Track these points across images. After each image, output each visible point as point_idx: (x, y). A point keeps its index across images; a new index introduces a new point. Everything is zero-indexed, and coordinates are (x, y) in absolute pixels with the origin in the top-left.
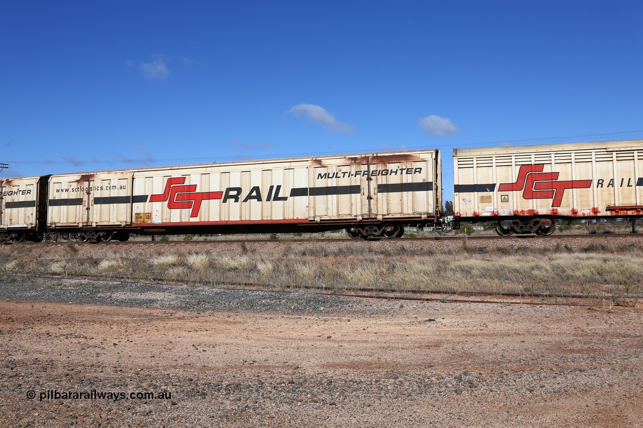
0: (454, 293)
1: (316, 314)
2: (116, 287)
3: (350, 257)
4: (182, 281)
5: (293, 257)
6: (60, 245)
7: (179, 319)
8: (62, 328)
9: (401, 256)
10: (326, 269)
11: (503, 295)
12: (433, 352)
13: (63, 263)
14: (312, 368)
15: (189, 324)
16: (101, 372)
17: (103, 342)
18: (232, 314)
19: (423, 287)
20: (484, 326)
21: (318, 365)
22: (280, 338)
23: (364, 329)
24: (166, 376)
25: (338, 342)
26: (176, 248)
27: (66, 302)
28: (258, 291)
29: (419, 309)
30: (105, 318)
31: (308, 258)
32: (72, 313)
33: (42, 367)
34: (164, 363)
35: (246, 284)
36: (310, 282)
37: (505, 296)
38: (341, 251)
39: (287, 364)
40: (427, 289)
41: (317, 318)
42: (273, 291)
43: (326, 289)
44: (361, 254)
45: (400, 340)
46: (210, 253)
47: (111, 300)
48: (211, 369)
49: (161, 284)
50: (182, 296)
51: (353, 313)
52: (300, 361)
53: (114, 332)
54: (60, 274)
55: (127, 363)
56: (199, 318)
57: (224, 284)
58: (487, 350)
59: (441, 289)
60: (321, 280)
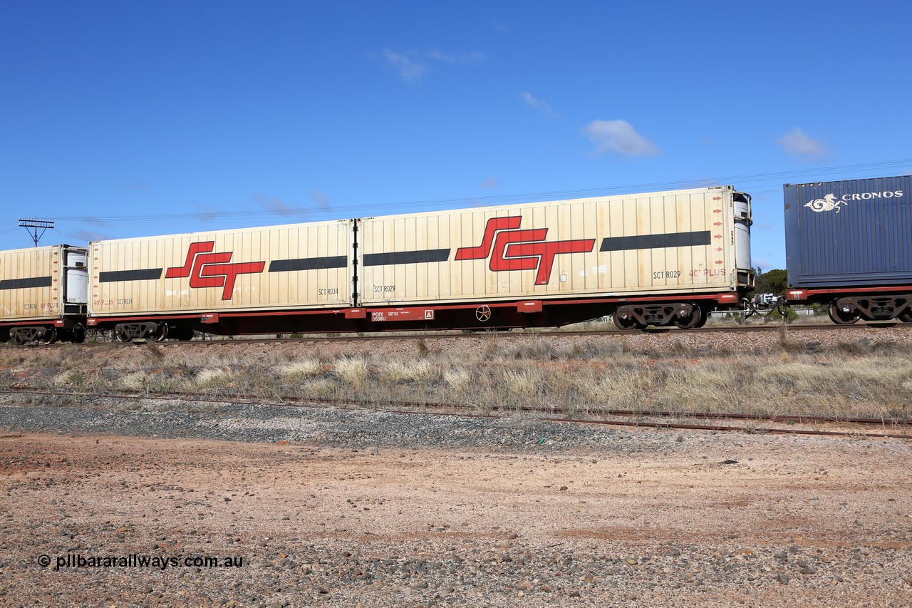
0: (767, 418)
1: (541, 452)
2: (224, 411)
3: (594, 360)
4: (328, 401)
5: (501, 360)
6: (135, 347)
7: (325, 459)
8: (145, 476)
9: (676, 359)
10: (555, 379)
11: (853, 421)
12: (735, 514)
13: (142, 374)
14: (539, 537)
15: (340, 468)
16: (208, 542)
17: (207, 495)
18: (407, 451)
19: (714, 409)
20: (822, 473)
21: (548, 533)
22: (485, 490)
23: (620, 476)
24: (309, 548)
25: (579, 496)
26: (316, 349)
27: (149, 435)
28: (447, 415)
29: (710, 444)
30: (208, 458)
31: (525, 362)
32: (158, 452)
33: (118, 535)
34: (304, 528)
35: (427, 405)
36: (529, 400)
37: (856, 424)
38: (578, 352)
39: (499, 530)
40: (720, 412)
41: (542, 458)
42: (470, 416)
43: (556, 411)
44: (611, 356)
45: (680, 493)
46: (370, 356)
47: (218, 431)
48: (378, 538)
49: (295, 406)
50: (328, 424)
51: (601, 450)
52: (520, 526)
53: (225, 481)
54: (137, 392)
55: (248, 529)
56: (356, 458)
57: (393, 405)
58: (829, 512)
59: (746, 413)
60: (547, 397)
